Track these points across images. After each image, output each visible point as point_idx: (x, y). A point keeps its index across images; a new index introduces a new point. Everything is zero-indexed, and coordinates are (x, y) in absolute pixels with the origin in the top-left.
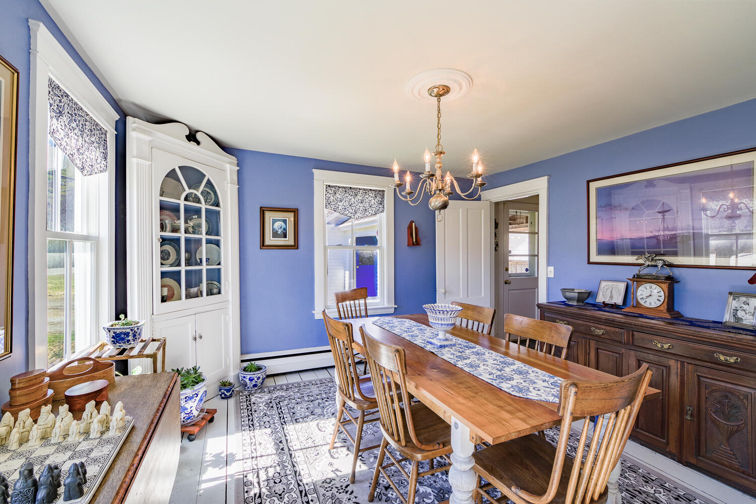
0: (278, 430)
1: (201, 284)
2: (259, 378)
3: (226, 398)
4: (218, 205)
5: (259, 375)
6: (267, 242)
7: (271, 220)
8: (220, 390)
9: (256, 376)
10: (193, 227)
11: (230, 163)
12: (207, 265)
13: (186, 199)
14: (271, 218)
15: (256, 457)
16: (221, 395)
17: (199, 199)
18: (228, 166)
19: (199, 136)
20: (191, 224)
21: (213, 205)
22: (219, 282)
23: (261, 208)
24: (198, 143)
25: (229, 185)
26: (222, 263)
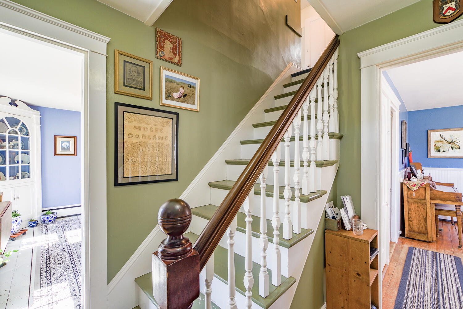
0: (73, 282)
1: (17, 173)
2: (53, 217)
3: (33, 226)
4: (28, 134)
5: (52, 216)
6: (58, 152)
7: (61, 142)
8: (29, 223)
9: (51, 216)
10: (12, 146)
11: (36, 114)
12: (21, 164)
13: (9, 133)
14: (61, 141)
15: (53, 303)
16: (30, 226)
17: (17, 132)
18: (34, 116)
19: (17, 102)
20: (12, 144)
21: (25, 135)
22: (29, 172)
23: (54, 136)
24: (17, 106)
25: (35, 125)
26: (31, 163)
